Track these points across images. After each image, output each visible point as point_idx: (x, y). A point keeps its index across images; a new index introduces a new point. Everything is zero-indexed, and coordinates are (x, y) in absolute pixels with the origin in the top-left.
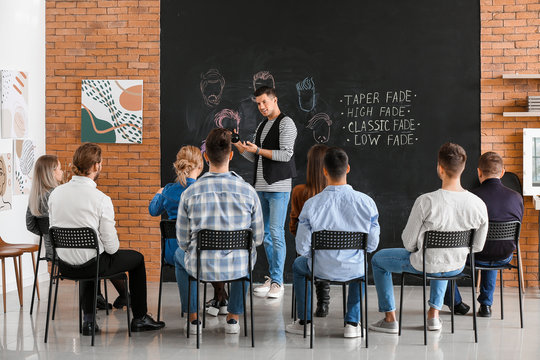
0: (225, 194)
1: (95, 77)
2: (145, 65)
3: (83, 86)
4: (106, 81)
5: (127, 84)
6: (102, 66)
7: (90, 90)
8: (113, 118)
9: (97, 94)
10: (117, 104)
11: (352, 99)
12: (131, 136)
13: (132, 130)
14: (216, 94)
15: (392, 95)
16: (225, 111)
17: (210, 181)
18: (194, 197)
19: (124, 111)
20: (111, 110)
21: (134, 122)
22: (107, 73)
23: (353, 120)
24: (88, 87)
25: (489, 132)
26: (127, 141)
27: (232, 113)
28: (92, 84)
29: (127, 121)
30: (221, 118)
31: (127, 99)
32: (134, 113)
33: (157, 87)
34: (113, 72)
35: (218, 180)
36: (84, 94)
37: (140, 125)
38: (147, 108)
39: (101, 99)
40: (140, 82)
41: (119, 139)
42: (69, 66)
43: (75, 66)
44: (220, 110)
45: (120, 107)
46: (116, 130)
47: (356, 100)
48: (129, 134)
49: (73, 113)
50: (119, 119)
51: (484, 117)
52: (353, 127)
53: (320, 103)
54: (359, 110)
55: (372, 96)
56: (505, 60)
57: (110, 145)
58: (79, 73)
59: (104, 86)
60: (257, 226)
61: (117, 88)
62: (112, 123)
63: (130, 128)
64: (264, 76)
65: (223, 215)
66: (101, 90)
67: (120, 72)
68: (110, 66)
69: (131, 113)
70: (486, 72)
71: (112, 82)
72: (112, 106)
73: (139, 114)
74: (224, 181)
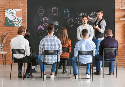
0: (52, 42)
1: (9, 8)
2: (23, 5)
3: (6, 10)
4: (12, 9)
5: (18, 10)
6: (11, 5)
7: (8, 12)
8: (14, 19)
9: (9, 13)
10: (15, 16)
11: (79, 15)
12: (19, 25)
13: (19, 23)
14: (42, 13)
15: (90, 14)
16: (44, 18)
17: (48, 38)
18: (44, 42)
19: (17, 18)
20: (13, 17)
21: (20, 21)
22: (12, 7)
23: (79, 20)
24: (7, 11)
25: (117, 24)
26: (17, 26)
27: (46, 18)
28: (8, 10)
29: (18, 20)
30: (43, 20)
31: (18, 14)
32: (20, 18)
33: (26, 11)
34: (14, 7)
35: (50, 38)
36: (6, 13)
37: (21, 22)
38: (23, 17)
39: (11, 14)
40: (21, 10)
41: (16, 25)
42: (2, 5)
43: (3, 5)
44: (43, 18)
45: (16, 17)
46: (15, 23)
47: (80, 15)
48: (18, 24)
49: (3, 18)
50: (15, 20)
51: (116, 20)
52: (79, 22)
53: (70, 16)
54: (81, 18)
55: (85, 14)
56: (122, 4)
57: (13, 27)
58: (5, 7)
59: (11, 11)
60: (60, 50)
61: (15, 11)
62: (14, 21)
63: (18, 22)
64: (55, 8)
65: (51, 47)
66: (11, 12)
67: (16, 7)
68: (13, 5)
69: (19, 18)
70: (116, 7)
71: (14, 9)
72: (14, 16)
73: (21, 18)
74: (52, 38)
